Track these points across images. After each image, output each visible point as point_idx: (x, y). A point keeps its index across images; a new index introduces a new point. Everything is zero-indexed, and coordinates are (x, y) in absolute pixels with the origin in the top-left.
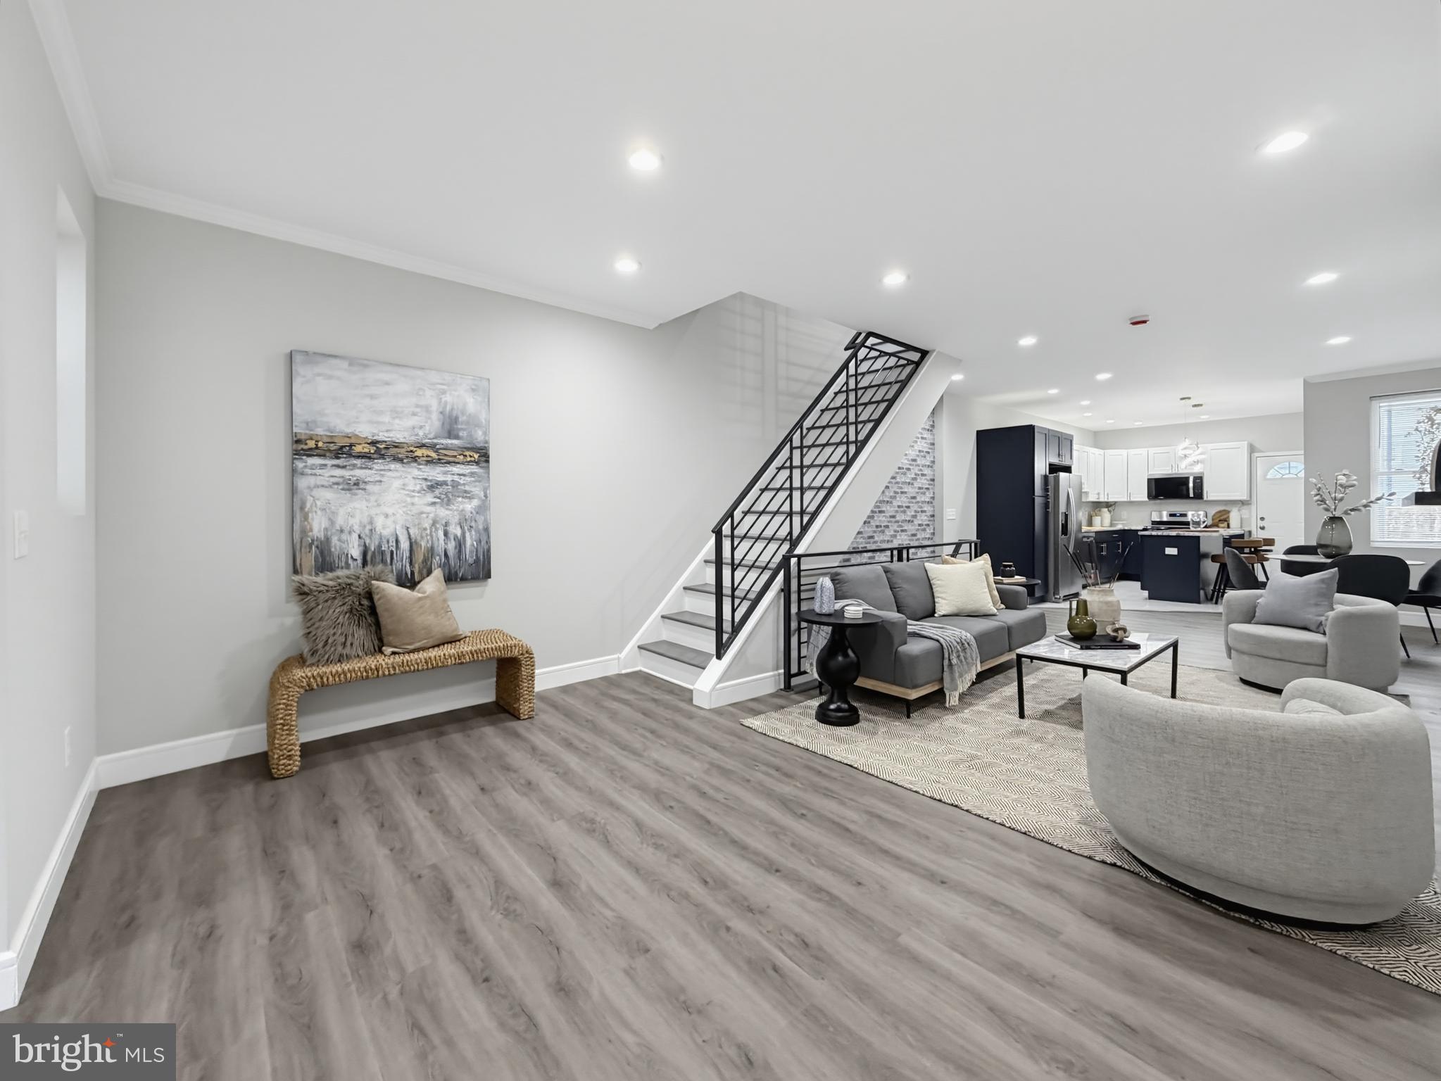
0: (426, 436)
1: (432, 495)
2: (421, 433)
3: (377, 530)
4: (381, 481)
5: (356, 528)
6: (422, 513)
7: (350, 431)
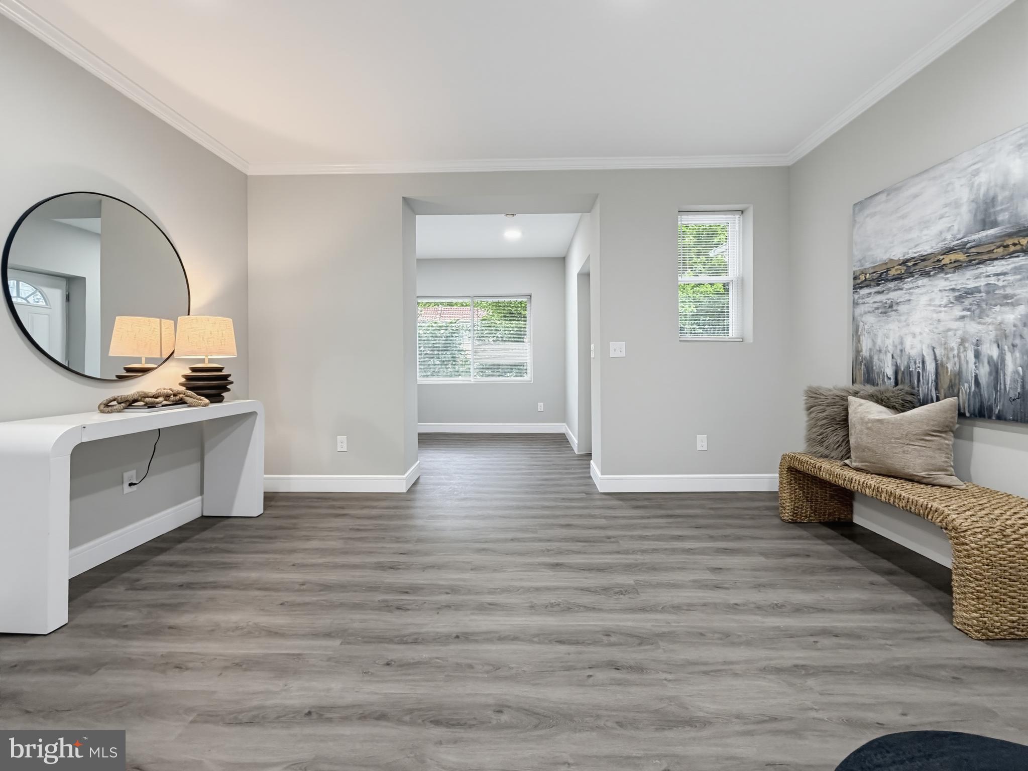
0: (954, 238)
1: (959, 308)
2: (949, 237)
3: (906, 350)
4: (909, 300)
5: (890, 348)
6: (949, 330)
7: (887, 257)
